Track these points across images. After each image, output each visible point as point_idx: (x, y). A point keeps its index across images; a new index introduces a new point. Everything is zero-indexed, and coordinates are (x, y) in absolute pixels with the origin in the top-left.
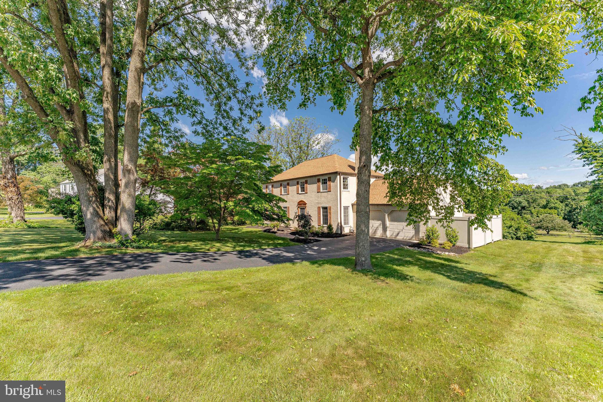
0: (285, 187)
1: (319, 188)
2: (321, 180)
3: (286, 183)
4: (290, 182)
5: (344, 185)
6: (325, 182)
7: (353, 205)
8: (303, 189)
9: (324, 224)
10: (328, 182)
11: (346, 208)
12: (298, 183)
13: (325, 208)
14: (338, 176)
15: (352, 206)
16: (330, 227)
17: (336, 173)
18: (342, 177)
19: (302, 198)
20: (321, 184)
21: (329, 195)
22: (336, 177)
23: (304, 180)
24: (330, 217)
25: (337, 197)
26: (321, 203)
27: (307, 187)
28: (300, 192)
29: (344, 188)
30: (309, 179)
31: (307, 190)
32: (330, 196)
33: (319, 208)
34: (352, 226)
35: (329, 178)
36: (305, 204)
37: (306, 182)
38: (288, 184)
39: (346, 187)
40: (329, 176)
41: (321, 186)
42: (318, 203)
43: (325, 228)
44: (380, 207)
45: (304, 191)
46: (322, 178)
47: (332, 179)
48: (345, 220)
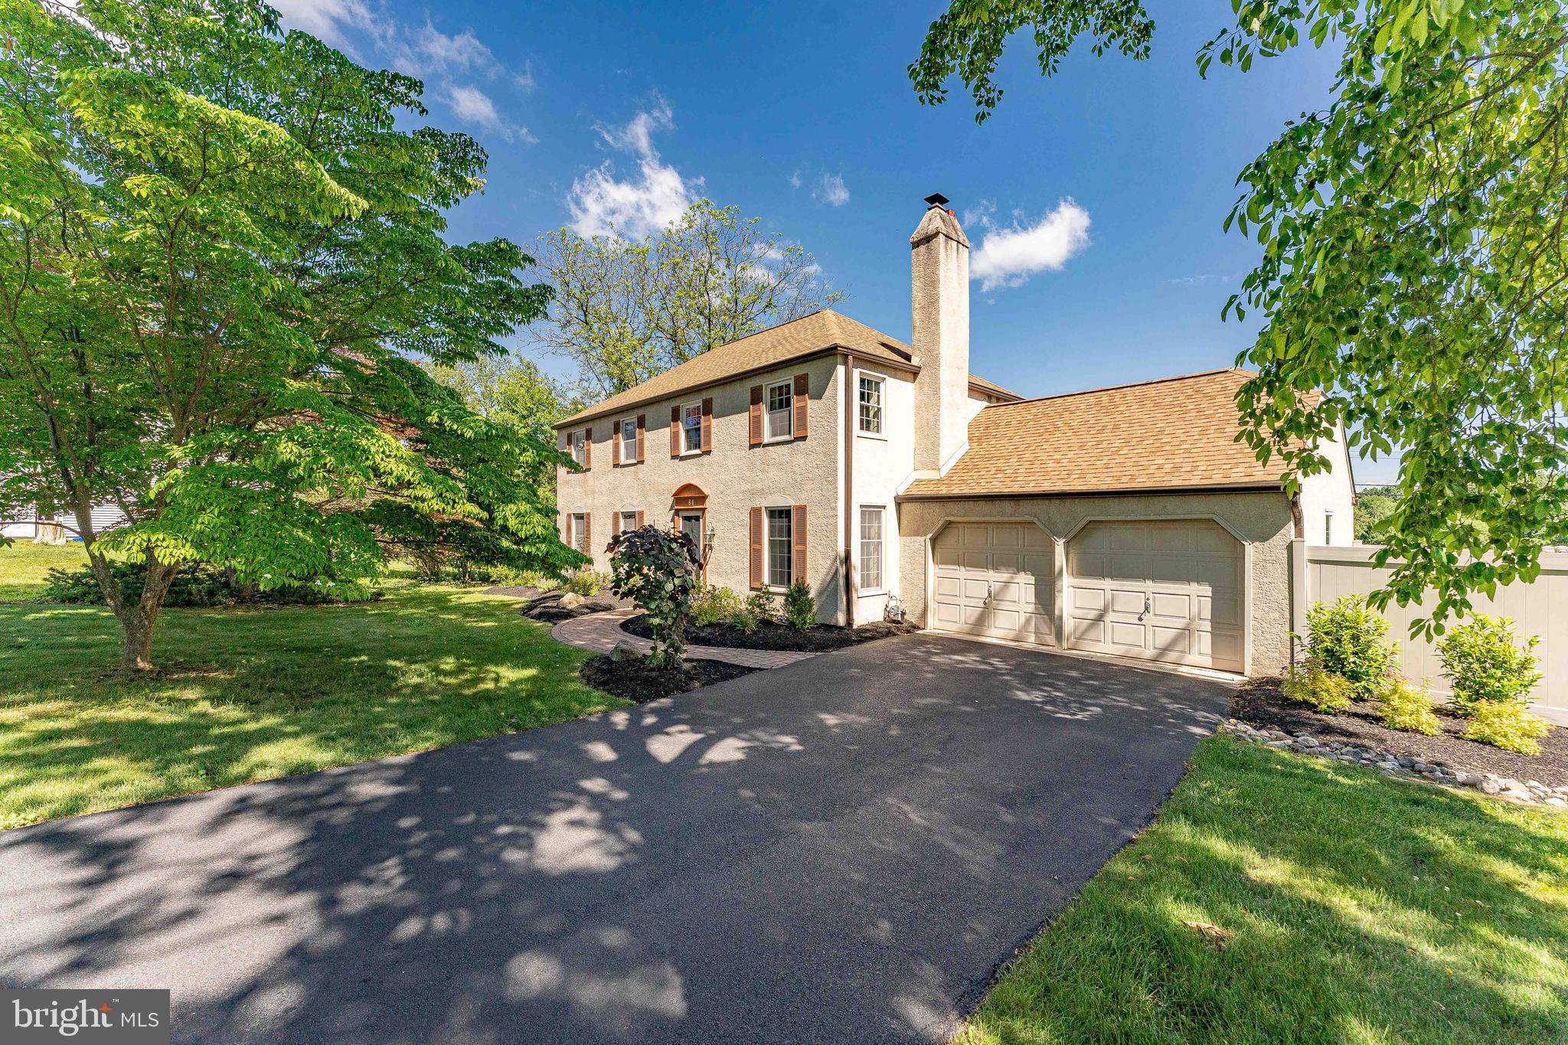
0: (630, 436)
1: (755, 426)
2: (766, 395)
3: (632, 418)
4: (650, 413)
5: (865, 410)
6: (781, 401)
7: (900, 502)
8: (696, 437)
9: (774, 581)
10: (795, 401)
11: (872, 512)
12: (675, 416)
13: (781, 515)
14: (841, 370)
15: (898, 505)
16: (798, 598)
17: (830, 353)
18: (856, 374)
19: (690, 473)
20: (764, 408)
21: (796, 456)
22: (830, 373)
23: (697, 402)
24: (803, 554)
25: (835, 462)
26: (762, 493)
27: (708, 428)
28: (683, 452)
29: (866, 425)
30: (715, 394)
31: (708, 442)
32: (800, 459)
33: (755, 513)
34: (896, 592)
35: (797, 379)
36: (703, 498)
37: (707, 409)
38: (641, 423)
39: (870, 420)
40: (799, 370)
41: (766, 418)
42: (753, 493)
43: (779, 601)
44: (1027, 506)
45: (698, 446)
46: (768, 383)
47: (812, 384)
48: (865, 565)
